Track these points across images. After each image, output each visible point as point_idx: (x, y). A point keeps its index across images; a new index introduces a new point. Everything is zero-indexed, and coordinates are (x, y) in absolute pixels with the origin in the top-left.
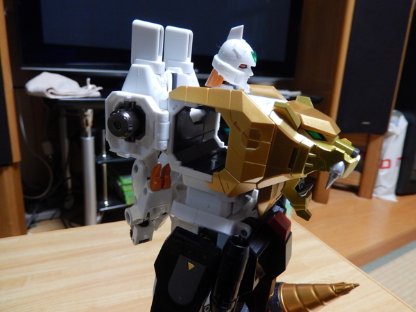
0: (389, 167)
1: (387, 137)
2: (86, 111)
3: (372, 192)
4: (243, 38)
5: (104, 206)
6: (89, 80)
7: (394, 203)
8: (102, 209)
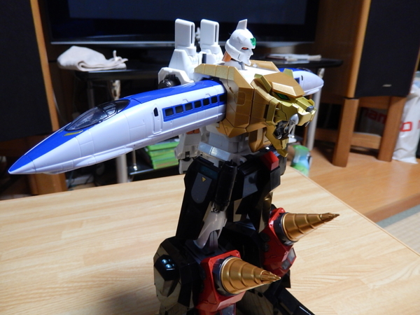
0: (410, 130)
1: (410, 99)
2: (114, 82)
3: (392, 155)
4: (247, 28)
5: (133, 171)
6: (115, 52)
7: (414, 166)
8: (132, 174)
